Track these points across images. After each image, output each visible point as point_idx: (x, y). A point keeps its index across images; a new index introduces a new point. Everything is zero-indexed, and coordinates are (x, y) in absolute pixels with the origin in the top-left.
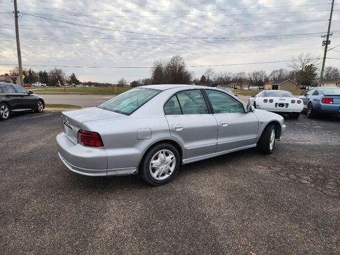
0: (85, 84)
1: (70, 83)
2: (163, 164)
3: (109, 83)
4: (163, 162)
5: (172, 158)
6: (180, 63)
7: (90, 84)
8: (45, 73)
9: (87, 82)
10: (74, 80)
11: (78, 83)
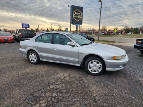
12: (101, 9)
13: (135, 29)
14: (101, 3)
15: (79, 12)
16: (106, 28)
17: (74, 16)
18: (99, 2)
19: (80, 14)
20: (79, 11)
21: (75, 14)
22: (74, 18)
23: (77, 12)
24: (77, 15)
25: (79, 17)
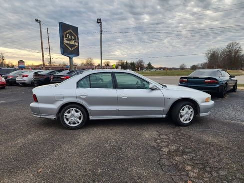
0: (158, 69)
1: (147, 68)
2: (73, 117)
3: (175, 67)
4: (73, 116)
5: (81, 114)
6: (236, 48)
7: (161, 69)
8: (134, 63)
9: (159, 67)
10: (150, 67)
11: (153, 68)
12: (101, 34)
13: (131, 64)
14: (101, 25)
15: (74, 36)
16: (93, 62)
17: (65, 41)
18: (98, 22)
19: (75, 39)
20: (73, 33)
21: (66, 37)
22: (66, 45)
23: (71, 34)
24: (70, 40)
25: (73, 43)
